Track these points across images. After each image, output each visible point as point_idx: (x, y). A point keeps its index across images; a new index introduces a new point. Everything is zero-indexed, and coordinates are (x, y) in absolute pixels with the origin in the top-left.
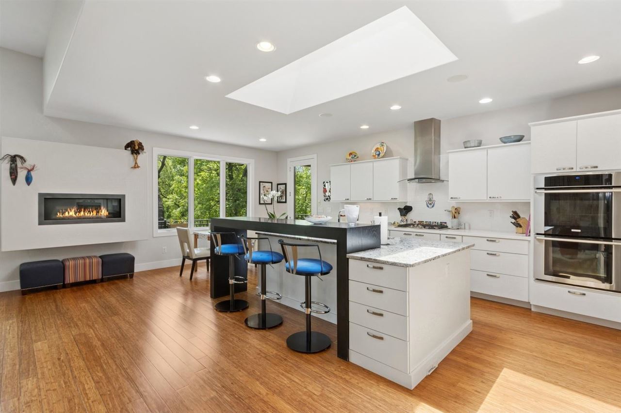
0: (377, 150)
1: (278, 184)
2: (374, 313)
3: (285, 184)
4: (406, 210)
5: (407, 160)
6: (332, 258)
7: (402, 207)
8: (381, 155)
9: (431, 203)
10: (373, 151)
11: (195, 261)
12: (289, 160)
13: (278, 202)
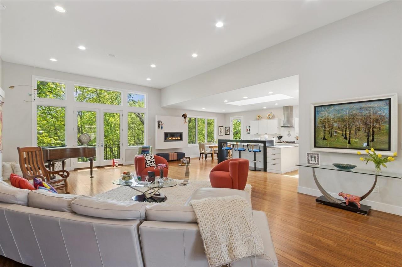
0: (269, 115)
1: (225, 127)
2: (273, 159)
3: (229, 127)
4: (280, 137)
5: (280, 119)
6: (262, 149)
7: (279, 136)
8: (271, 117)
9: (289, 135)
10: (268, 116)
11: (206, 155)
12: (231, 117)
13: (225, 134)
